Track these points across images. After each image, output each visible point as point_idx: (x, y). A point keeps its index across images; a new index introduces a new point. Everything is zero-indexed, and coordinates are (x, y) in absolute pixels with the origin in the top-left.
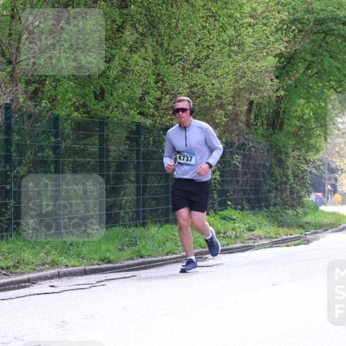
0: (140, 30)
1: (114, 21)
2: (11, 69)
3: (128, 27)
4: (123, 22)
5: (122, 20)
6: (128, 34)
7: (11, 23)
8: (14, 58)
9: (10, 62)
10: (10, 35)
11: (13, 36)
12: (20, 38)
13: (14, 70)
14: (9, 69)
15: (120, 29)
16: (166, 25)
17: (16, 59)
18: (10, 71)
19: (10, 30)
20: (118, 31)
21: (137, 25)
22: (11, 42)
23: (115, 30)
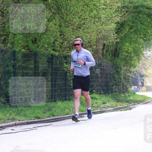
0: (53, 11)
3: (47, 10)
6: (47, 13)
16: (65, 9)
21: (51, 9)
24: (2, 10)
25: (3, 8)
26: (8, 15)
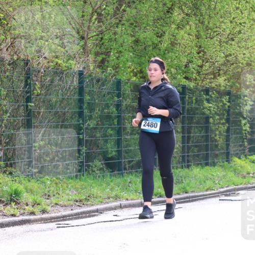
0: (186, 11)
1: (165, 4)
2: (83, 43)
3: (176, 9)
4: (172, 5)
5: (171, 3)
6: (176, 14)
7: (84, 6)
8: (86, 35)
9: (83, 38)
10: (83, 16)
11: (85, 18)
12: (91, 18)
13: (86, 44)
14: (82, 43)
15: (169, 11)
16: (207, 7)
17: (87, 35)
18: (83, 45)
19: (83, 12)
20: (168, 12)
21: (183, 7)
22: (84, 22)
23: (165, 11)
24: (99, 11)
25: (100, 7)
26: (109, 18)
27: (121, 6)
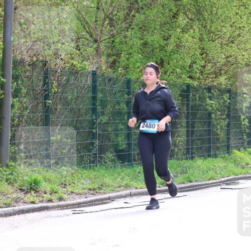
0: (190, 16)
1: (171, 10)
3: (181, 14)
4: (177, 11)
5: (176, 9)
6: (181, 19)
7: (97, 12)
8: (99, 38)
9: (96, 41)
10: (96, 21)
11: (98, 22)
12: (103, 23)
13: (99, 45)
14: (95, 46)
15: (175, 16)
16: (209, 13)
17: (100, 38)
18: (96, 47)
19: (96, 17)
20: (173, 17)
21: (188, 13)
22: (97, 26)
23: (171, 16)
24: (111, 16)
25: (112, 13)
26: (120, 22)
27: (131, 11)
